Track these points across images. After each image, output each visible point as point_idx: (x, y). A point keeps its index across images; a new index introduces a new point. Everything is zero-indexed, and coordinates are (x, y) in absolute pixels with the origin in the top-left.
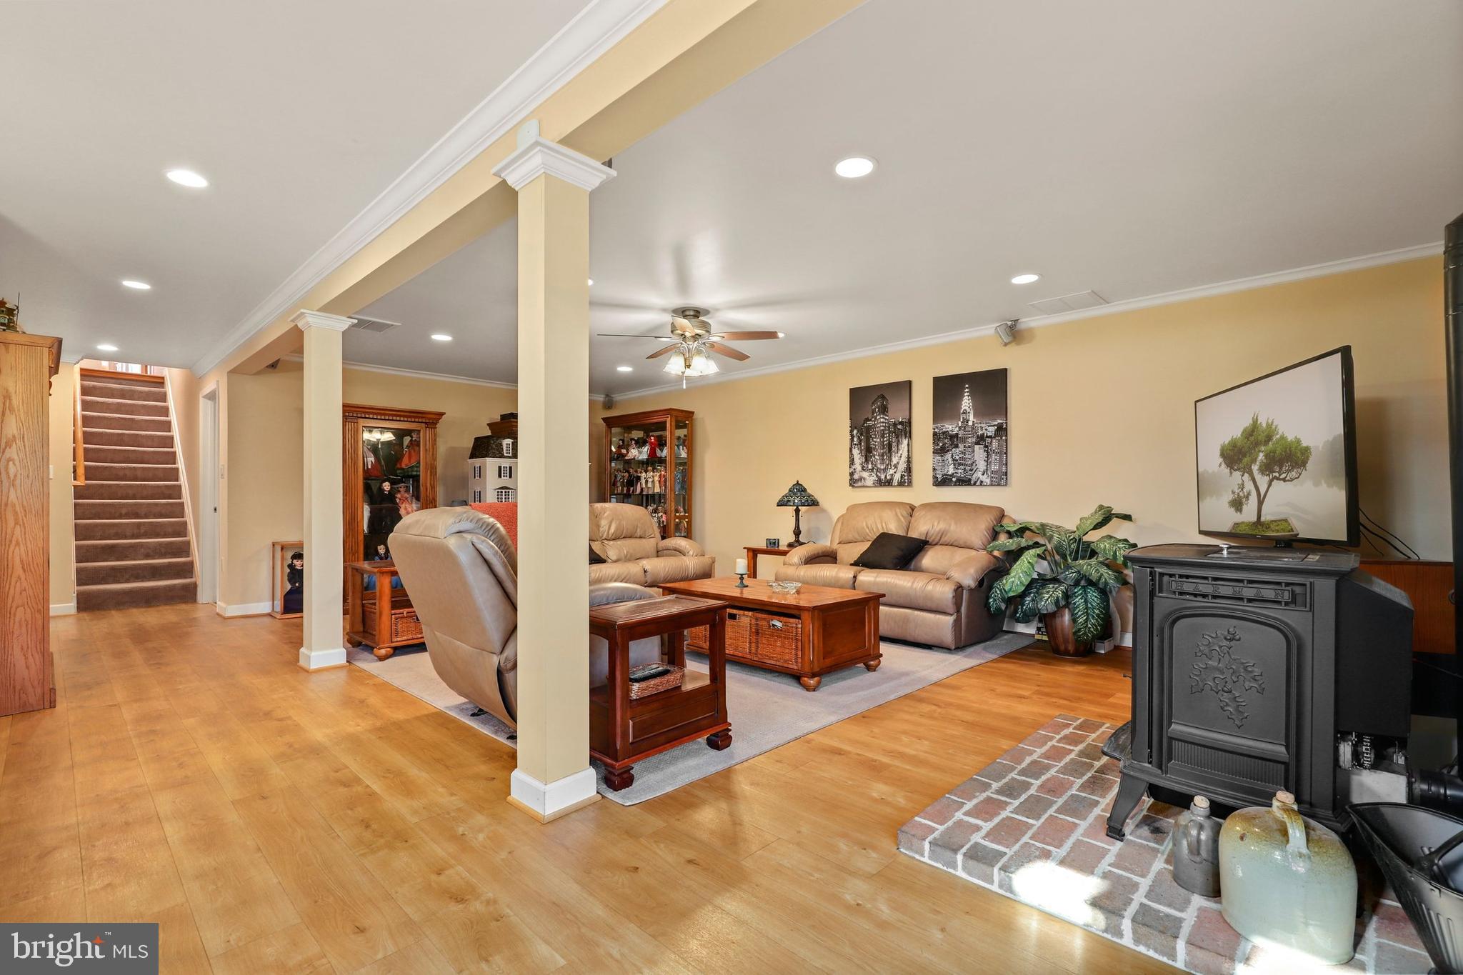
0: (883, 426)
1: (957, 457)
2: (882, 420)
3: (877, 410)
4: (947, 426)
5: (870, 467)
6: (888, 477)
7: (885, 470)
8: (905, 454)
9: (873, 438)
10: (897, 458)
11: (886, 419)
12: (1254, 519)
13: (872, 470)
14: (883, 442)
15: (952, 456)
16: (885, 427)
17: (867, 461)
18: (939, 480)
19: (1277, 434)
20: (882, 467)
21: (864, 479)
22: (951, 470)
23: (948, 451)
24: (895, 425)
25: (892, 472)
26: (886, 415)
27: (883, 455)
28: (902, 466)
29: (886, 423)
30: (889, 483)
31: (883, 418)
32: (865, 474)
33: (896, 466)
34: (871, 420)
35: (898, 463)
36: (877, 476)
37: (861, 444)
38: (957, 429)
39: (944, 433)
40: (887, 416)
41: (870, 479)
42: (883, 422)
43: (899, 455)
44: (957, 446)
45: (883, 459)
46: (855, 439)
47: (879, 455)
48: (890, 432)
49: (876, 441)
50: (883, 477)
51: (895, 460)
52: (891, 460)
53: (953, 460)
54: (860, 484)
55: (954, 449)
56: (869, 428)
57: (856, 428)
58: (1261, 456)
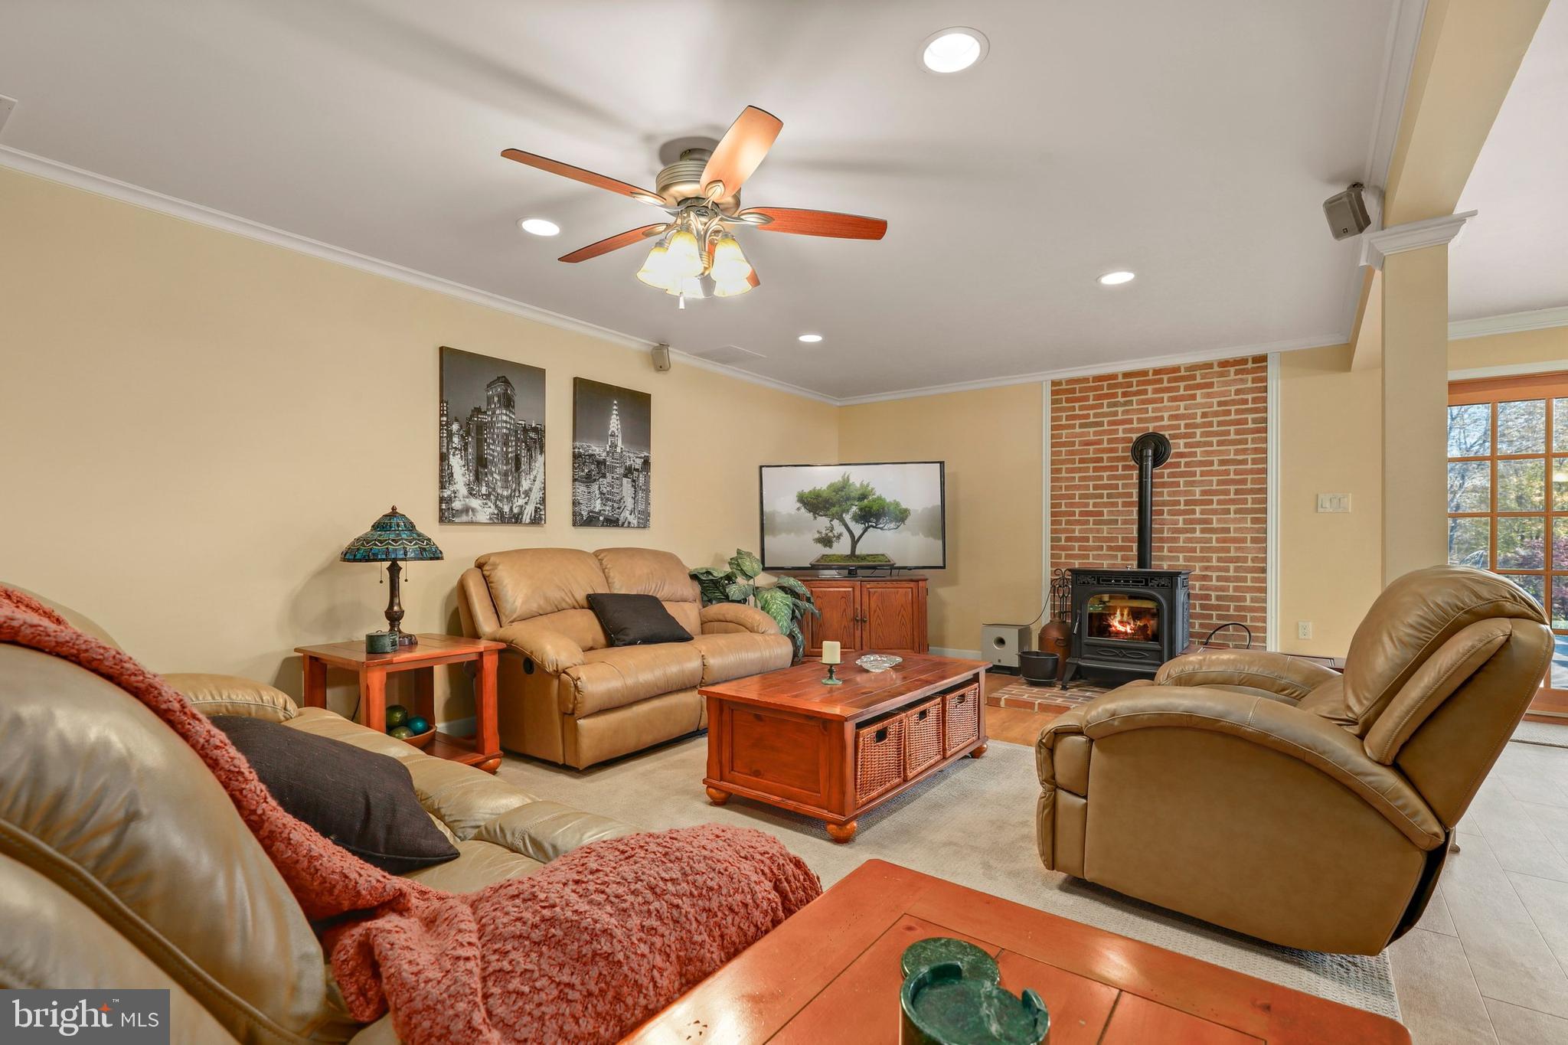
0: (506, 428)
1: (605, 491)
2: (504, 418)
3: (496, 399)
4: (594, 448)
5: (484, 490)
6: (516, 510)
7: (510, 498)
8: (540, 478)
9: (488, 446)
10: (528, 481)
11: (511, 418)
12: (848, 552)
13: (488, 496)
14: (507, 453)
15: (600, 488)
16: (509, 429)
17: (478, 479)
18: (585, 518)
19: (873, 495)
20: (505, 493)
21: (473, 510)
22: (598, 506)
23: (595, 480)
24: (525, 430)
25: (521, 502)
26: (510, 411)
27: (506, 474)
28: (536, 495)
29: (511, 424)
30: (516, 519)
31: (506, 415)
32: (475, 503)
33: (527, 494)
34: (485, 413)
35: (530, 489)
36: (496, 506)
37: (466, 450)
38: (604, 454)
39: (591, 456)
40: (514, 414)
41: (484, 511)
42: (506, 422)
43: (532, 477)
44: (604, 476)
45: (507, 481)
46: (456, 439)
47: (499, 473)
48: (517, 440)
49: (494, 450)
50: (506, 509)
51: (525, 484)
52: (519, 484)
53: (601, 493)
54: (464, 518)
55: (601, 480)
56: (481, 428)
57: (457, 420)
58: (854, 509)
